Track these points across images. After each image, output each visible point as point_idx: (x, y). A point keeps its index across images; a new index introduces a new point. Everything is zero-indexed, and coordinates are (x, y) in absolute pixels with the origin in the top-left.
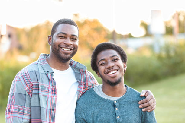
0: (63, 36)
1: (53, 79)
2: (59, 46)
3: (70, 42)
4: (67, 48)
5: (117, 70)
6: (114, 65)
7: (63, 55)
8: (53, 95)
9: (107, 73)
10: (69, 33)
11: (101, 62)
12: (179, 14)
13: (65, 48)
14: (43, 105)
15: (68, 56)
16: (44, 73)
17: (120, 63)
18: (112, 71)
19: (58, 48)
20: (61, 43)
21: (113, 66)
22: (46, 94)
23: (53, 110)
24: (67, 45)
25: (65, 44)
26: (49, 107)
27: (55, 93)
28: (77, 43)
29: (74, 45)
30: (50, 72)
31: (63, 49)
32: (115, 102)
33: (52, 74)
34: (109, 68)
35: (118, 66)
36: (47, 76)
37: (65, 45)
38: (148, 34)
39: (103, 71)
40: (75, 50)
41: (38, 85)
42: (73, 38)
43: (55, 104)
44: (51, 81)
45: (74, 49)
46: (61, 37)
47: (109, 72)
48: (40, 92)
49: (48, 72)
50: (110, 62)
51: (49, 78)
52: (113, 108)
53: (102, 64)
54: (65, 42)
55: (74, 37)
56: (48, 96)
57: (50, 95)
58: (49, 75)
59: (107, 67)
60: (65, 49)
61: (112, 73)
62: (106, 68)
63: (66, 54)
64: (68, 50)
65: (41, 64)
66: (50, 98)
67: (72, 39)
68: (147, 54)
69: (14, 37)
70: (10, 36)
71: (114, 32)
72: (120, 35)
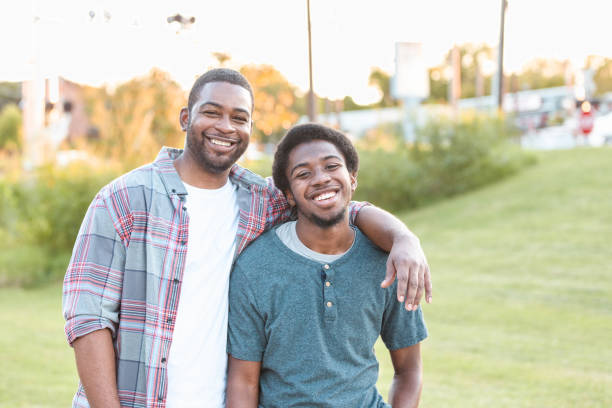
0: (215, 111)
1: (185, 209)
2: (203, 134)
3: (229, 126)
4: (222, 141)
5: (337, 191)
6: (329, 179)
7: (212, 156)
8: (181, 247)
9: (313, 198)
10: (230, 104)
11: (298, 171)
12: (462, 53)
13: (218, 140)
14: (153, 268)
15: (225, 158)
16: (165, 193)
17: (344, 173)
18: (325, 192)
19: (200, 138)
20: (209, 127)
21: (328, 182)
22: (163, 242)
23: (176, 281)
24: (223, 134)
25: (217, 129)
26: (167, 275)
27: (184, 243)
28: (247, 129)
29: (238, 133)
30: (178, 191)
31: (213, 141)
32: (327, 267)
33: (182, 197)
34: (317, 186)
35: (339, 181)
36: (171, 199)
37: (217, 132)
39: (302, 193)
40: (241, 145)
41: (147, 219)
42: (238, 117)
43: (183, 269)
44: (179, 213)
45: (240, 142)
46: (209, 113)
47: (318, 195)
48: (149, 237)
49: (174, 191)
50: (321, 173)
51: (173, 207)
52: (320, 282)
53: (302, 176)
54: (217, 127)
55: (241, 115)
56: (167, 248)
57: (172, 245)
58: (176, 198)
59: (313, 183)
60: (217, 142)
61: (323, 197)
62: (309, 186)
63: (220, 153)
64: (224, 144)
65: (159, 173)
66: (171, 254)
67: (236, 118)
68: (388, 145)
69: (78, 109)
70: (68, 107)
71: (310, 95)
72: (326, 101)
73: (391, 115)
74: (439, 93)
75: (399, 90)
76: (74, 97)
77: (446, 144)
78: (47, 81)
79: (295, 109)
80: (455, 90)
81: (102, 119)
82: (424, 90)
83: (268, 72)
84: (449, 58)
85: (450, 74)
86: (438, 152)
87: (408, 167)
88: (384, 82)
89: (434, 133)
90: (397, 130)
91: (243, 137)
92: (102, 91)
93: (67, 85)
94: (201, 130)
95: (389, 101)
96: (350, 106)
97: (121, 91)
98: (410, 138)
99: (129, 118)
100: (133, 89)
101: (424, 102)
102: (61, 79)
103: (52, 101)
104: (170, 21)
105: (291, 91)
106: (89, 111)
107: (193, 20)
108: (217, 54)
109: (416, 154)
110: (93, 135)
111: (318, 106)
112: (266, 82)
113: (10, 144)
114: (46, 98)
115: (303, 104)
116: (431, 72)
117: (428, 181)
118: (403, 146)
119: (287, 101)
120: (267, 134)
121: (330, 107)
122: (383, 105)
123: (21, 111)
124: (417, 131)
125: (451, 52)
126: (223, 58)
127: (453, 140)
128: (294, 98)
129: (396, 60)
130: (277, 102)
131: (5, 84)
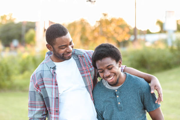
8: (56, 86)
22: (51, 86)
23: (57, 98)
32: (116, 91)
38: (163, 31)
43: (58, 94)
49: (51, 68)
52: (115, 96)
56: (52, 88)
58: (52, 70)
68: (162, 46)
71: (135, 29)
72: (140, 31)
73: (163, 36)
75: (166, 27)
79: (130, 33)
82: (175, 28)
83: (121, 20)
87: (168, 54)
88: (161, 25)
90: (165, 41)
96: (148, 32)
98: (170, 44)
100: (74, 25)
101: (175, 32)
102: (50, 21)
104: (87, 1)
105: (128, 27)
107: (95, 1)
108: (104, 14)
109: (172, 50)
111: (138, 32)
112: (120, 23)
113: (32, 43)
114: (44, 28)
115: (132, 32)
116: (177, 21)
117: (176, 60)
118: (167, 47)
119: (127, 30)
120: (120, 42)
121: (142, 33)
122: (160, 32)
123: (35, 32)
124: (173, 42)
126: (105, 15)
128: (130, 30)
129: (166, 17)
130: (124, 30)
131: (30, 22)
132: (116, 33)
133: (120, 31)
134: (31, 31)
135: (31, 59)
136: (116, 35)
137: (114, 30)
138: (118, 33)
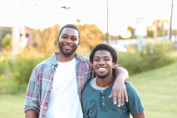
2: (62, 44)
4: (68, 46)
5: (106, 68)
7: (65, 51)
9: (98, 68)
10: (70, 34)
11: (96, 58)
12: (158, 22)
13: (67, 46)
15: (69, 51)
16: (50, 65)
19: (61, 45)
20: (64, 42)
25: (66, 42)
29: (73, 44)
30: (55, 64)
31: (65, 46)
32: (102, 92)
37: (66, 43)
40: (74, 48)
42: (73, 38)
45: (74, 46)
46: (64, 37)
47: (100, 68)
50: (102, 61)
51: (52, 69)
54: (66, 41)
56: (48, 82)
60: (66, 46)
63: (67, 50)
64: (68, 47)
67: (72, 39)
68: (133, 51)
69: (31, 36)
70: (27, 35)
71: (107, 34)
72: (112, 36)
73: (134, 41)
74: (150, 35)
75: (137, 33)
76: (29, 32)
77: (152, 52)
78: (21, 27)
79: (102, 38)
80: (155, 34)
81: (38, 40)
82: (145, 34)
83: (94, 26)
84: (154, 23)
85: (154, 29)
86: (149, 54)
87: (139, 59)
88: (132, 30)
89: (148, 48)
90: (135, 47)
91: (75, 45)
92: (38, 31)
93: (27, 28)
94: (62, 43)
95: (133, 37)
96: (120, 38)
97: (45, 31)
98: (140, 49)
99: (47, 40)
100: (49, 30)
101: (145, 37)
102: (25, 26)
103: (22, 33)
104: (62, 8)
105: (101, 33)
106: (34, 37)
107: (69, 8)
108: (77, 20)
109: (142, 55)
110: (35, 45)
111: (110, 38)
112: (93, 29)
113: (8, 47)
114: (20, 33)
115: (105, 37)
116: (147, 27)
117: (146, 64)
118: (137, 52)
119: (99, 35)
121: (114, 38)
122: (131, 38)
123: (12, 36)
124: (142, 47)
125: (155, 21)
126: (79, 21)
127: (154, 50)
128: (102, 35)
129: (136, 23)
130: (96, 36)
131: (7, 27)
132: (88, 38)
133: (93, 36)
134: (8, 36)
135: (7, 63)
136: (89, 40)
137: (87, 35)
138: (91, 39)
